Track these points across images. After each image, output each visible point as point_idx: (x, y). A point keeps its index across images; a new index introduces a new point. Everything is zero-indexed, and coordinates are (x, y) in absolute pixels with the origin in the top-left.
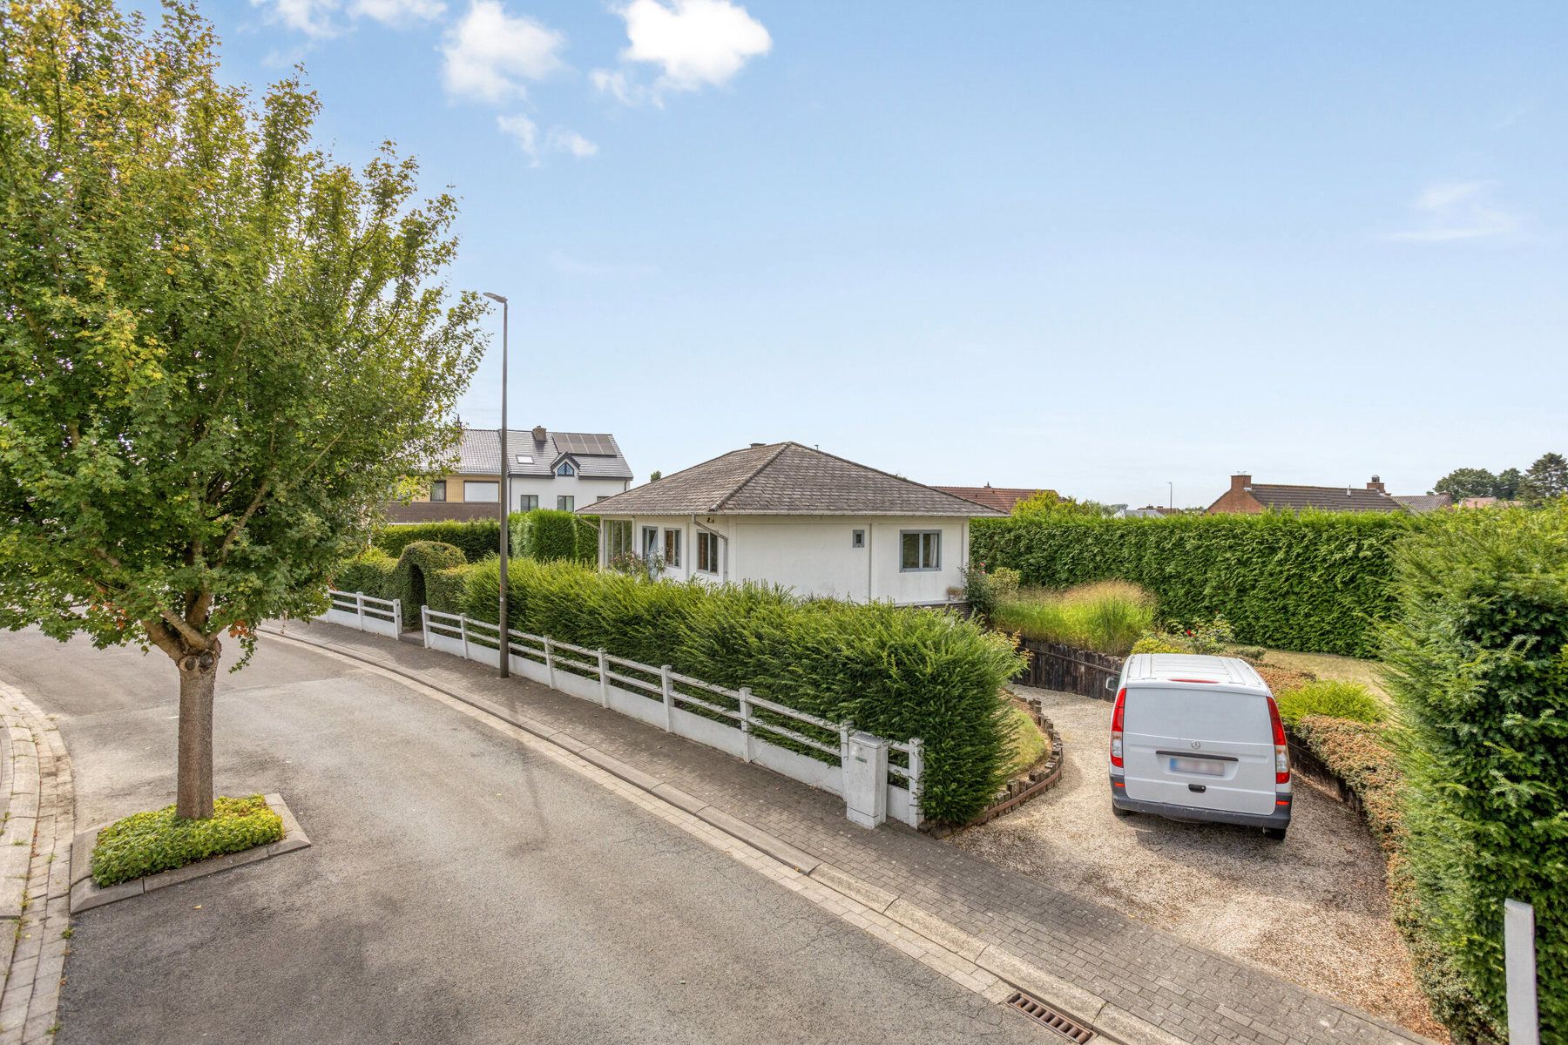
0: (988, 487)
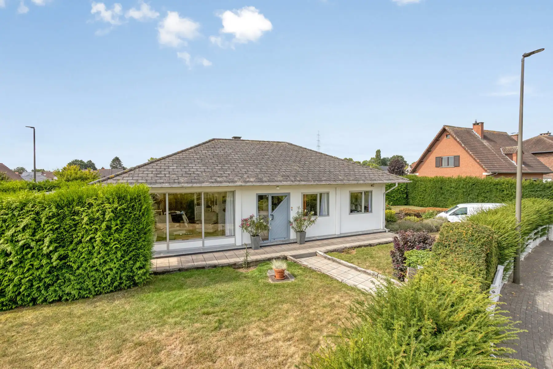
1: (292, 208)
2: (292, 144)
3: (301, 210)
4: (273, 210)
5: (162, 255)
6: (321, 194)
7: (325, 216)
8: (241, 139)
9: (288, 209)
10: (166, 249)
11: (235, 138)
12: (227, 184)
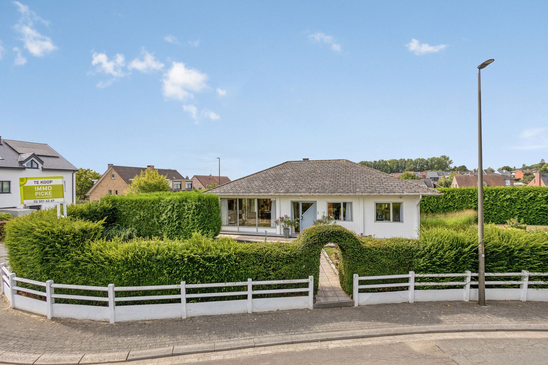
0: (211, 175)
1: (318, 212)
2: (349, 161)
3: (326, 215)
4: (302, 214)
5: (234, 233)
6: (345, 204)
7: (349, 220)
8: (309, 160)
9: (315, 213)
10: (237, 230)
11: (304, 159)
12: (264, 194)
